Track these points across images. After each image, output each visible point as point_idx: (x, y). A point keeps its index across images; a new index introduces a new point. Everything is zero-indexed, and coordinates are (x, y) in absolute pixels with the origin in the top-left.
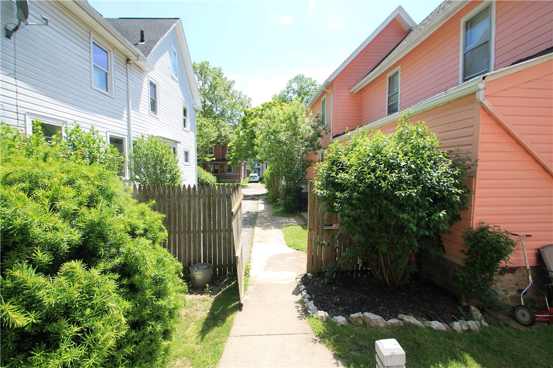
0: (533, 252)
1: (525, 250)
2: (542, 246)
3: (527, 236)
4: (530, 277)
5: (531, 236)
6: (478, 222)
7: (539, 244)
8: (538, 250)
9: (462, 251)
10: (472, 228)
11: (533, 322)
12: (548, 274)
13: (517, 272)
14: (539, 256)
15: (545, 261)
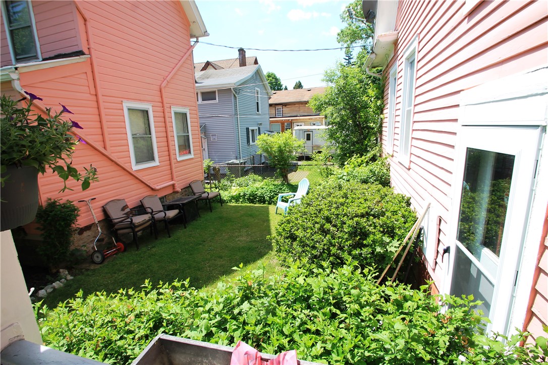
0: (100, 209)
1: (92, 210)
2: (106, 203)
3: (92, 199)
4: (99, 228)
5: (95, 199)
6: (46, 199)
7: (103, 203)
8: (103, 207)
9: (38, 228)
10: (42, 206)
11: (104, 259)
12: (112, 222)
13: (92, 228)
14: (104, 211)
15: (109, 214)
